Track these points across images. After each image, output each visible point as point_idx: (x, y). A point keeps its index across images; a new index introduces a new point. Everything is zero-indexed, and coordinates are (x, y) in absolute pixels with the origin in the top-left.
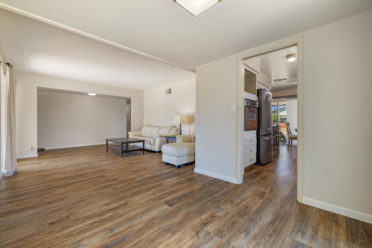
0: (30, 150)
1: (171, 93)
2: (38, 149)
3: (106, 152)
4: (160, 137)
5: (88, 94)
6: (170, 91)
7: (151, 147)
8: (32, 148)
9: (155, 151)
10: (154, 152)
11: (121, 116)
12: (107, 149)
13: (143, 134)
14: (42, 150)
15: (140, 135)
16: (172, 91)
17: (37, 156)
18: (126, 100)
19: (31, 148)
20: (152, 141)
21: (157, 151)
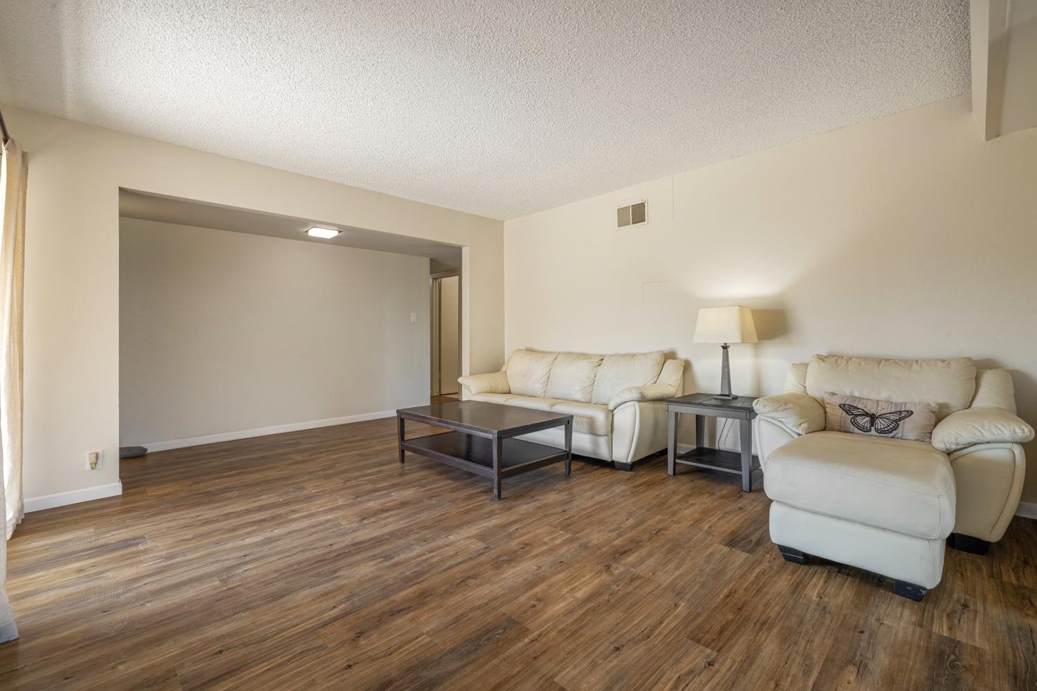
0: (88, 467)
1: (644, 220)
2: (121, 449)
3: (399, 464)
4: (639, 401)
5: (307, 232)
6: (638, 214)
7: (596, 444)
8: (96, 458)
9: (613, 462)
10: (611, 465)
11: (413, 318)
12: (402, 452)
13: (515, 385)
14: (136, 452)
15: (506, 389)
16: (649, 212)
17: (119, 492)
18: (428, 260)
19: (94, 459)
20: (600, 417)
21: (625, 461)
